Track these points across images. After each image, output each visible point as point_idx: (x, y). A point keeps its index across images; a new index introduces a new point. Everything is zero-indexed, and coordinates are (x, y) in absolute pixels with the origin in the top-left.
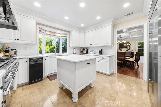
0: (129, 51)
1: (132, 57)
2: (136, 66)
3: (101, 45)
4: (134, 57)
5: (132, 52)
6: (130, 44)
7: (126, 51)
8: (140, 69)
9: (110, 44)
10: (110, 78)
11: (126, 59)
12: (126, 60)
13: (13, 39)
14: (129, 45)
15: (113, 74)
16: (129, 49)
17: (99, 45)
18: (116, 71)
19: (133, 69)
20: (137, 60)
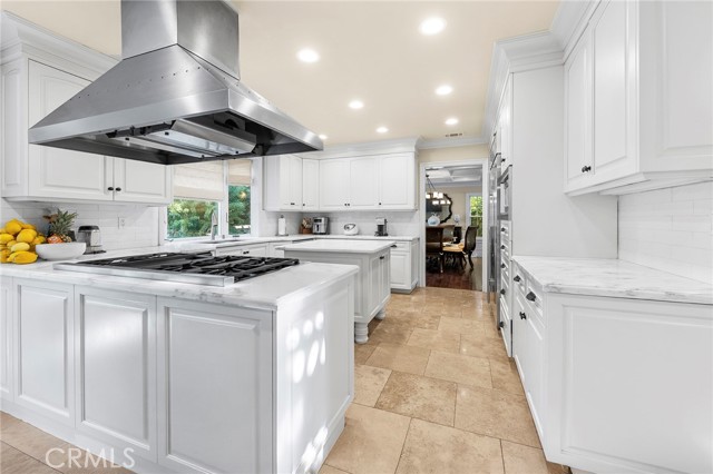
0: (449, 223)
1: (458, 242)
2: (468, 267)
3: (383, 207)
4: (463, 240)
5: (457, 225)
6: (450, 199)
7: (442, 222)
8: (475, 274)
9: (411, 206)
10: (414, 298)
11: (444, 249)
12: (445, 252)
13: (101, 186)
14: (449, 202)
15: (416, 290)
16: (449, 217)
17: (375, 207)
18: (423, 283)
19: (461, 275)
20: (470, 249)
